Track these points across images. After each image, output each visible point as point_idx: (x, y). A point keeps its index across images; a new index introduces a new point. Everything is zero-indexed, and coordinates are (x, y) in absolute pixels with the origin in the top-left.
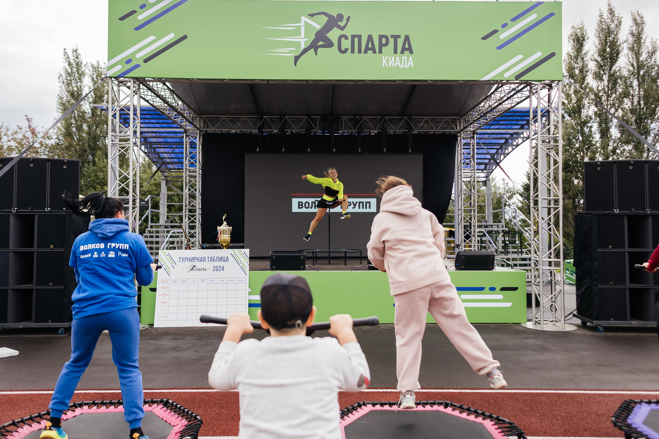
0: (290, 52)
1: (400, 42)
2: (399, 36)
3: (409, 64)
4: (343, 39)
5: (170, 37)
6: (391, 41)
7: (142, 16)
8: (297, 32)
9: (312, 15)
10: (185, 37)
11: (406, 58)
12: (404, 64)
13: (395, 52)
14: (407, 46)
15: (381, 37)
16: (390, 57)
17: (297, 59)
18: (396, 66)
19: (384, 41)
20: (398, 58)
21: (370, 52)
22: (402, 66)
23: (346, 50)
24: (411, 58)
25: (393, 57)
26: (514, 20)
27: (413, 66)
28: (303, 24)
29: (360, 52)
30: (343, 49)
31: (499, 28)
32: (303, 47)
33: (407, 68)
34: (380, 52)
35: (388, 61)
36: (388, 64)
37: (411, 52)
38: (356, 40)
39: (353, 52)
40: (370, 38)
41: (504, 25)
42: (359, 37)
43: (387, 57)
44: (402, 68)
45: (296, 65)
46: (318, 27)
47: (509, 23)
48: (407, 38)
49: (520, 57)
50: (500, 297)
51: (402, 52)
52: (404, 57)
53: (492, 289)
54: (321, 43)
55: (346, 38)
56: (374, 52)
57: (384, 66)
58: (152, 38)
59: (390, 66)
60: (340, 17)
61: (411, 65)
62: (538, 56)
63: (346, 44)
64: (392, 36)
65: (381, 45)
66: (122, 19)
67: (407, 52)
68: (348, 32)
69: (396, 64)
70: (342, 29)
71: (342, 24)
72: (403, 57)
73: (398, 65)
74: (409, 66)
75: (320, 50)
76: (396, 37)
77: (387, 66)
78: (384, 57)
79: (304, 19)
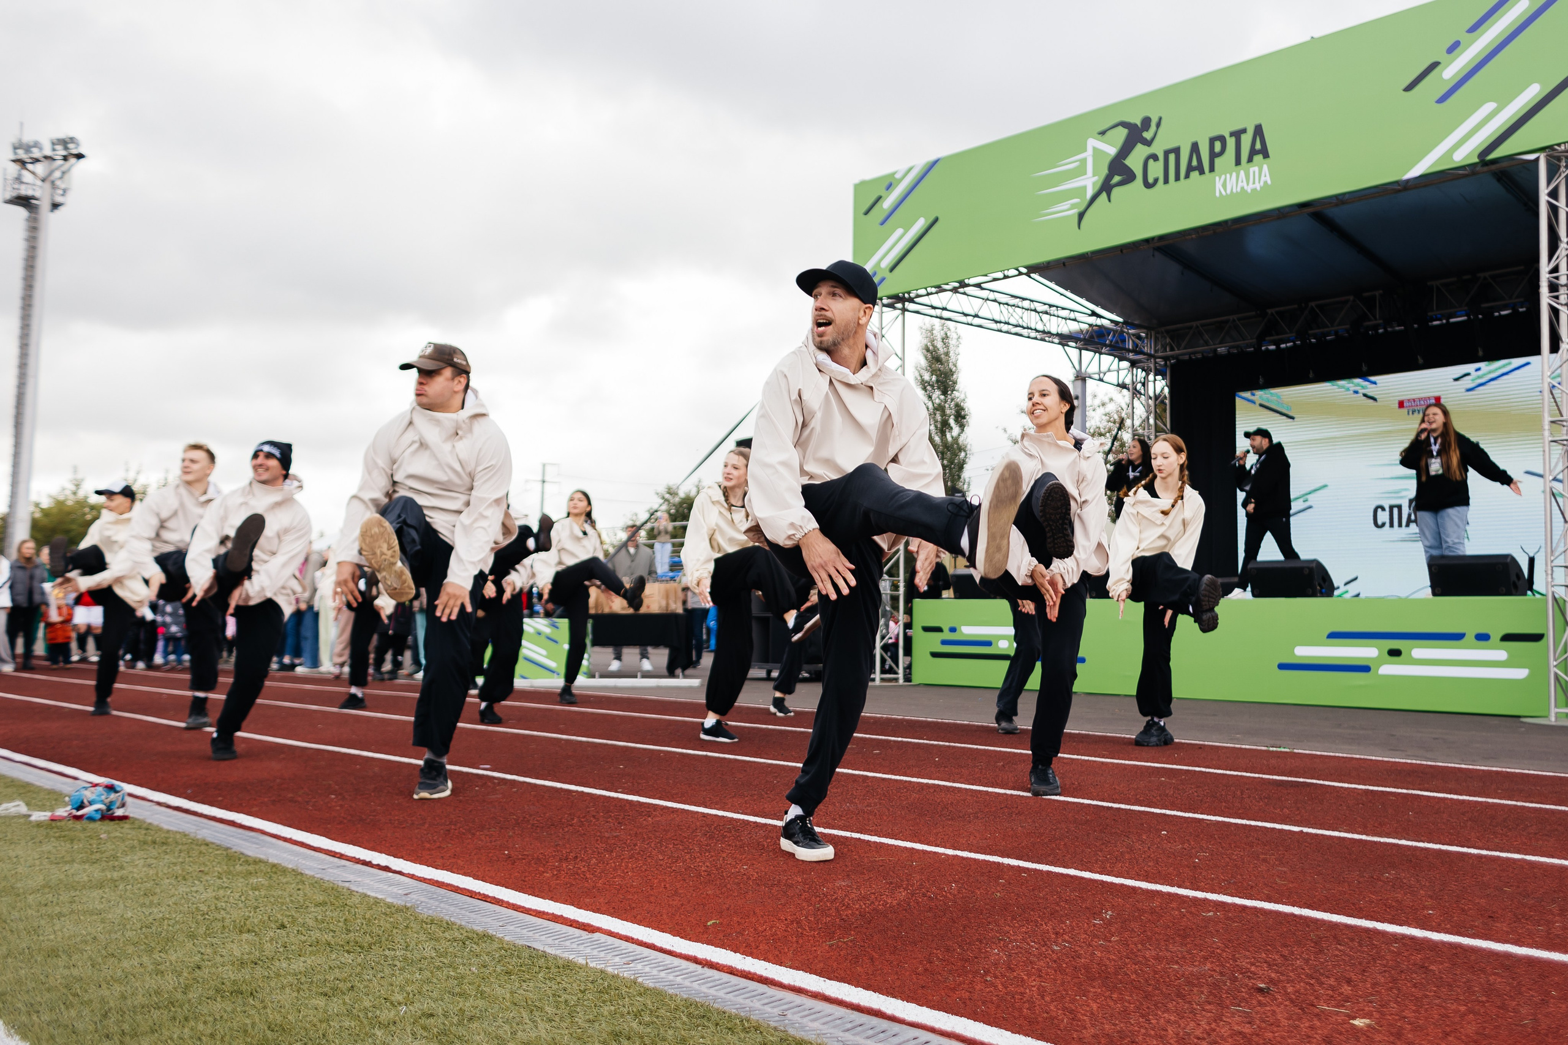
0: (1073, 207)
1: (1246, 140)
2: (1244, 131)
3: (1263, 178)
4: (1151, 161)
5: (920, 224)
6: (1231, 142)
7: (887, 204)
8: (1080, 171)
9: (1103, 133)
10: (936, 220)
11: (1256, 169)
12: (1254, 183)
13: (1238, 162)
14: (1258, 146)
15: (1212, 141)
16: (1228, 175)
17: (1081, 216)
18: (1239, 190)
19: (1218, 146)
20: (1242, 173)
21: (1195, 174)
22: (1251, 186)
23: (1156, 180)
24: (1265, 167)
25: (1234, 174)
26: (1473, 29)
27: (1269, 182)
28: (1090, 151)
29: (1177, 178)
30: (1151, 180)
31: (1441, 56)
32: (1090, 193)
33: (1258, 188)
34: (1212, 169)
35: (1224, 185)
36: (1225, 190)
37: (1266, 155)
38: (1172, 157)
39: (1166, 181)
40: (1195, 148)
41: (1454, 47)
42: (1177, 151)
43: (1223, 177)
44: (1249, 191)
45: (1079, 228)
46: (1112, 151)
47: (1464, 37)
48: (1259, 130)
49: (1490, 106)
50: (1501, 655)
51: (1250, 160)
52: (1254, 169)
53: (1483, 637)
54: (1117, 179)
55: (1155, 157)
56: (1202, 172)
57: (1218, 194)
58: (900, 231)
59: (1229, 191)
60: (1146, 122)
61: (1266, 182)
62: (1532, 93)
63: (1156, 170)
64: (1232, 134)
65: (1213, 155)
66: (866, 213)
67: (1258, 158)
68: (1158, 148)
69: (1240, 184)
70: (1148, 143)
71: (1148, 135)
72: (1251, 170)
73: (1242, 188)
74: (1262, 183)
75: (1116, 192)
76: (1237, 134)
77: (1223, 193)
78: (1217, 178)
79: (1093, 143)
